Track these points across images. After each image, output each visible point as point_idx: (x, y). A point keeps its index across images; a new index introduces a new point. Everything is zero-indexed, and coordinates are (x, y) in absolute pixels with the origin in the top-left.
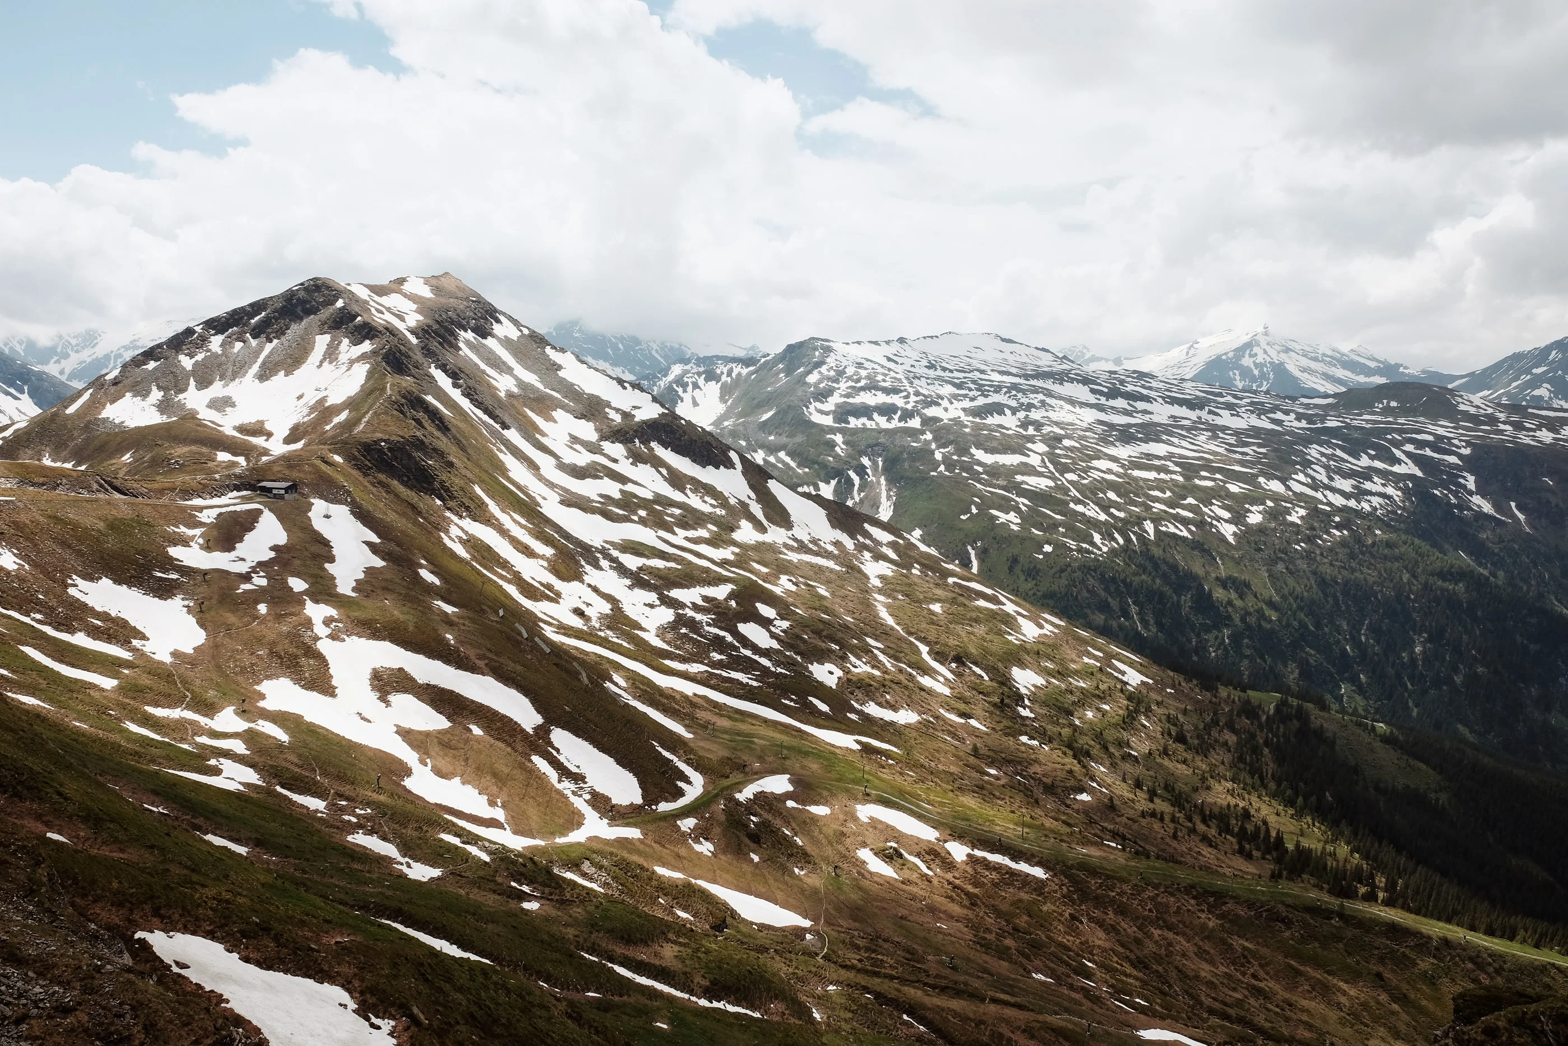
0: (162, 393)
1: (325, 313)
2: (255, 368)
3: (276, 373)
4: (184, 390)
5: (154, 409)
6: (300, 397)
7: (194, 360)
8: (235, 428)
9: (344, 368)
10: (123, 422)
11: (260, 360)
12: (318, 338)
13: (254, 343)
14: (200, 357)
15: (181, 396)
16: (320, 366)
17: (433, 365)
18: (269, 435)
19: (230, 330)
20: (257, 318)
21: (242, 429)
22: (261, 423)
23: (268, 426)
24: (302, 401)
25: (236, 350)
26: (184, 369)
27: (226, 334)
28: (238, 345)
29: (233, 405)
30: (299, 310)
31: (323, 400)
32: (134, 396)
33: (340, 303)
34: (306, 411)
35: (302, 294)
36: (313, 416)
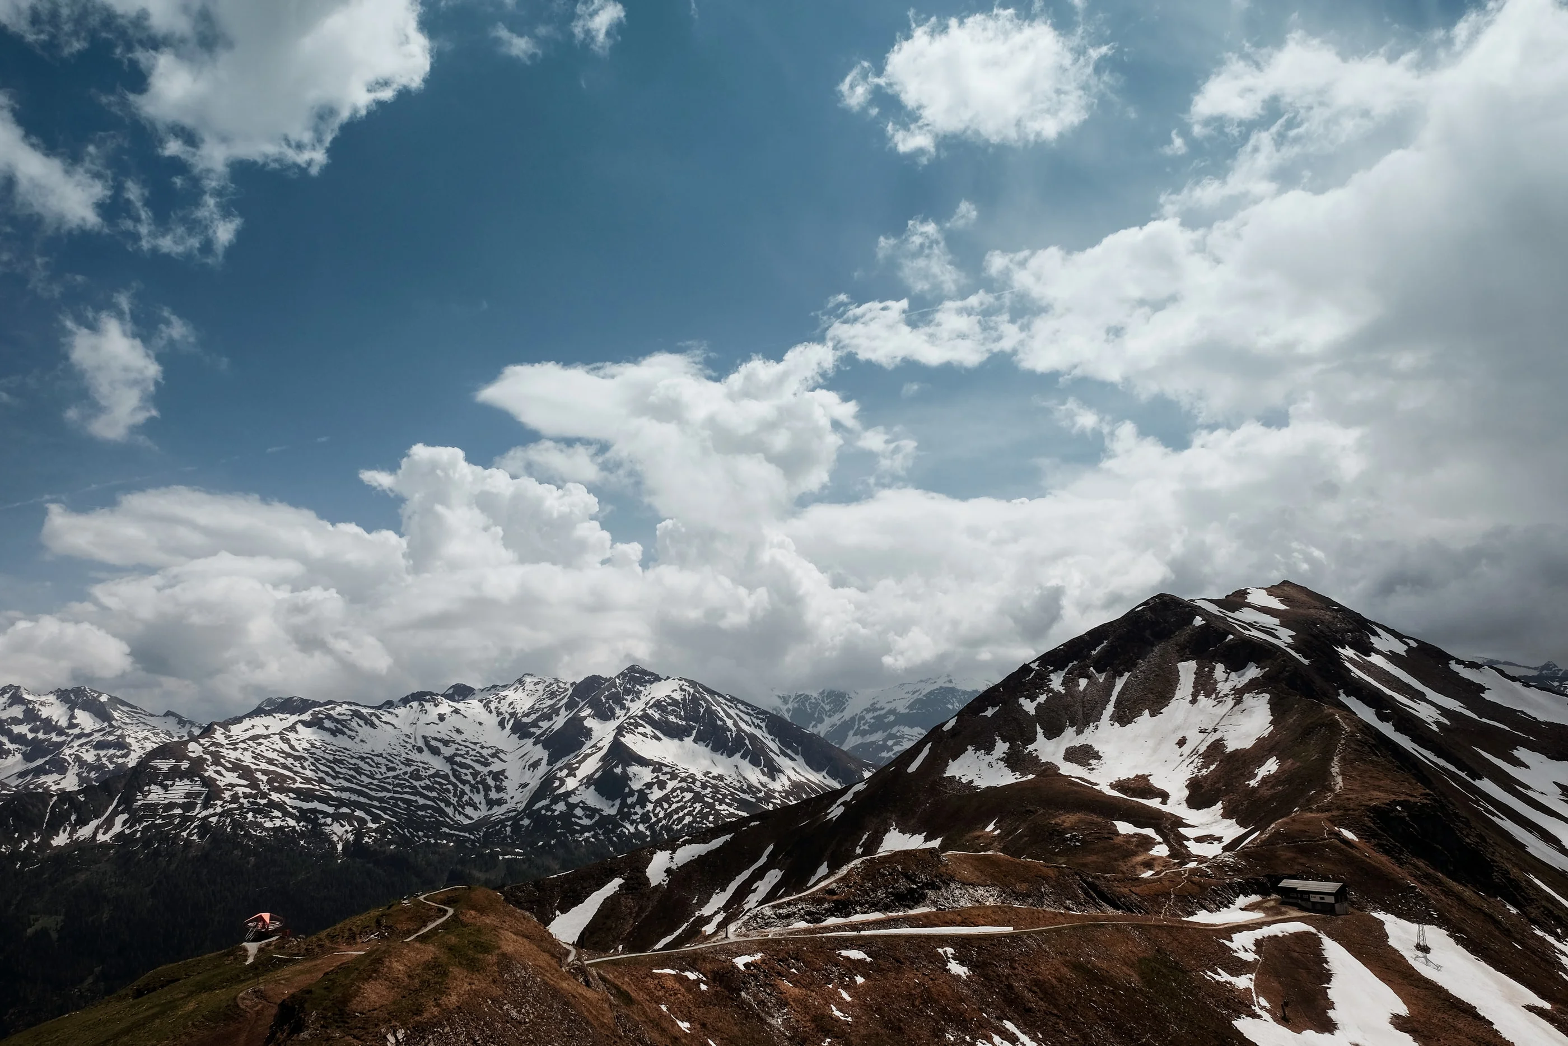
0: (1008, 744)
1: (1183, 636)
2: (1110, 708)
3: (1139, 714)
4: (1033, 739)
5: (1001, 763)
6: (1182, 743)
7: (1035, 703)
8: (1113, 786)
9: (1230, 702)
10: (971, 782)
11: (1113, 698)
12: (1182, 666)
13: (1101, 678)
14: (1042, 699)
15: (1031, 747)
16: (1194, 701)
17: (1341, 691)
18: (1164, 796)
19: (1070, 665)
20: (1098, 649)
21: (1120, 786)
22: (1144, 778)
23: (1156, 782)
24: (1187, 749)
25: (1081, 688)
26: (1027, 713)
27: (1066, 670)
28: (1083, 683)
29: (1097, 757)
30: (1147, 633)
31: (1217, 746)
32: (977, 749)
33: (1198, 621)
34: (1199, 762)
35: (1149, 615)
36: (1212, 767)
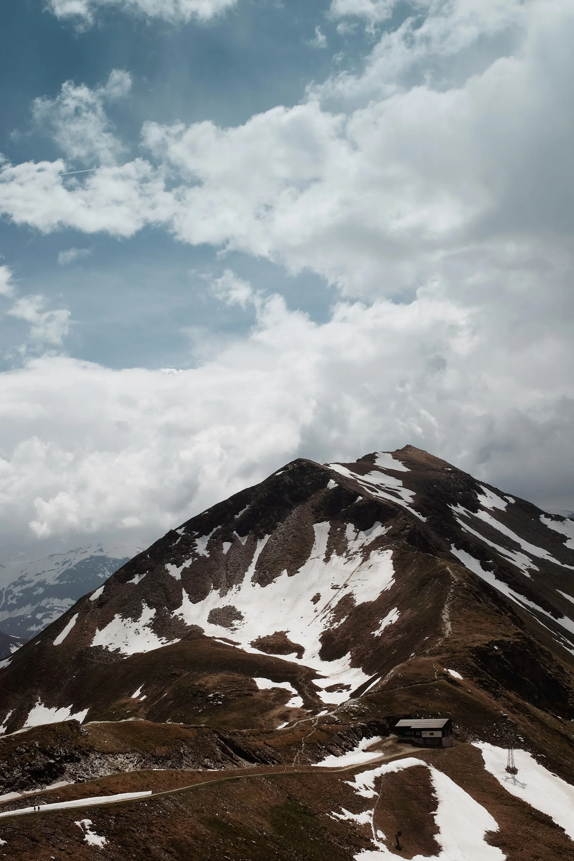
0: (154, 610)
1: (316, 499)
2: (252, 570)
3: (278, 574)
4: (178, 604)
5: (148, 629)
6: (316, 599)
7: (181, 568)
8: (254, 645)
9: (359, 559)
10: (118, 650)
11: (255, 560)
12: (317, 527)
13: (244, 541)
14: (188, 564)
15: (177, 612)
16: (327, 559)
17: (452, 545)
18: (300, 650)
19: (215, 530)
20: (241, 513)
21: (259, 644)
22: (281, 635)
23: (293, 638)
24: (320, 605)
25: (225, 551)
26: (173, 578)
27: (211, 534)
28: (227, 546)
29: (239, 617)
30: (286, 497)
31: (348, 600)
32: (124, 617)
33: (332, 484)
34: (331, 616)
35: (287, 479)
36: (343, 621)
